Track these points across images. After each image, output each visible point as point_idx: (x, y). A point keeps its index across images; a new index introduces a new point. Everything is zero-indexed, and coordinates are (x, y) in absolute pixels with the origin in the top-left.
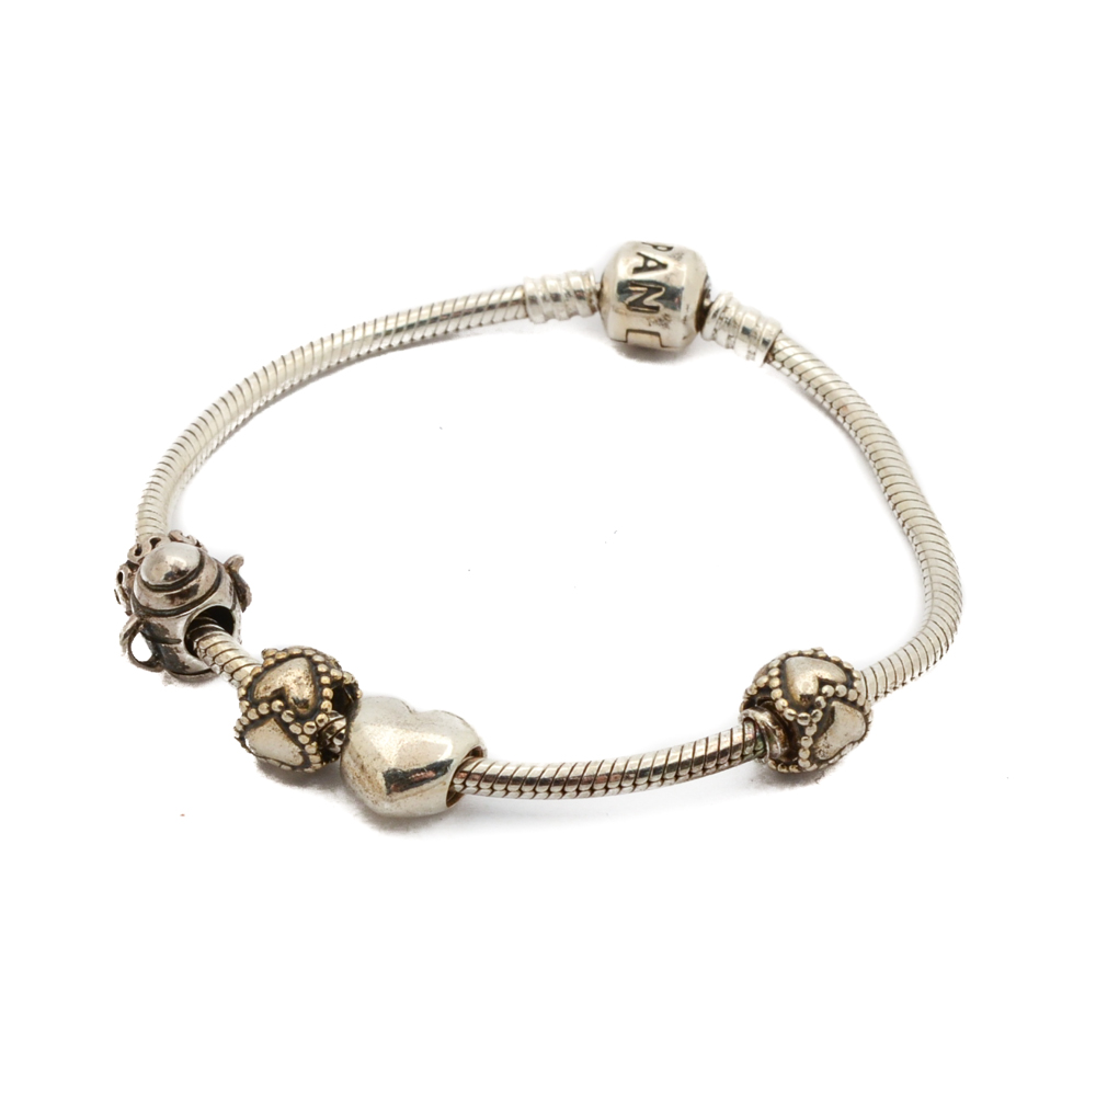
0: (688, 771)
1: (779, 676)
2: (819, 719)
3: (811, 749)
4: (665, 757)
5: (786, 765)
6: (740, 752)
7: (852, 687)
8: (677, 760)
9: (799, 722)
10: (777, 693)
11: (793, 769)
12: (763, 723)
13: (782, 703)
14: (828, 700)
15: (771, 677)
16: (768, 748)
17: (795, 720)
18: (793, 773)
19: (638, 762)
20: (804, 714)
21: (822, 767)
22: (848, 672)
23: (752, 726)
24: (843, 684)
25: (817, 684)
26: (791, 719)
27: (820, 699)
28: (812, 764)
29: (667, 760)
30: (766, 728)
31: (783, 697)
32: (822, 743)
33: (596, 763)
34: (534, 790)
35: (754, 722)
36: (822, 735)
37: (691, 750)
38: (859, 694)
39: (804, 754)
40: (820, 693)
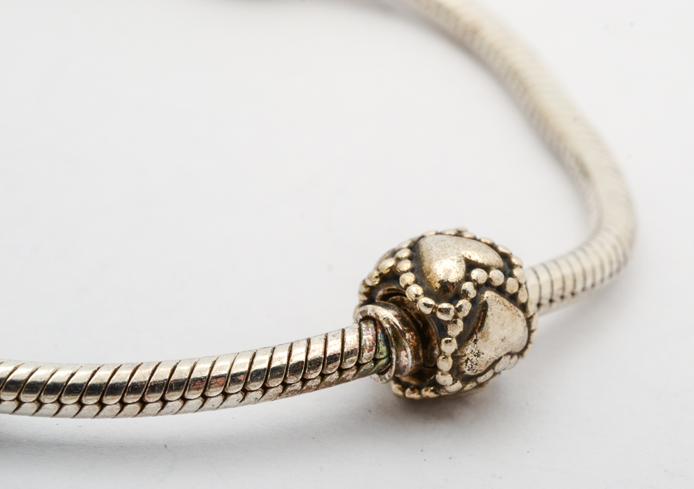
0: (280, 380)
1: (410, 258)
2: (466, 313)
3: (456, 356)
4: (248, 361)
5: (418, 388)
6: (355, 358)
7: (511, 275)
8: (265, 365)
9: (440, 316)
10: (408, 278)
11: (428, 393)
12: (388, 320)
13: (415, 290)
14: (479, 288)
15: (399, 260)
16: (394, 356)
17: (433, 314)
18: (428, 398)
19: (209, 365)
20: (445, 305)
21: (468, 387)
22: (505, 257)
23: (372, 325)
24: (499, 269)
25: (464, 266)
26: (428, 311)
27: (468, 286)
28: (455, 381)
29: (251, 363)
30: (392, 326)
31: (416, 282)
32: (469, 349)
33: (149, 364)
34: (58, 401)
35: (375, 321)
36: (471, 336)
37: (286, 353)
38: (520, 285)
39: (445, 365)
40: (467, 278)
